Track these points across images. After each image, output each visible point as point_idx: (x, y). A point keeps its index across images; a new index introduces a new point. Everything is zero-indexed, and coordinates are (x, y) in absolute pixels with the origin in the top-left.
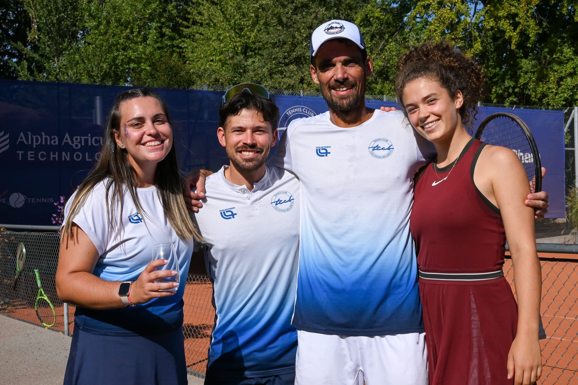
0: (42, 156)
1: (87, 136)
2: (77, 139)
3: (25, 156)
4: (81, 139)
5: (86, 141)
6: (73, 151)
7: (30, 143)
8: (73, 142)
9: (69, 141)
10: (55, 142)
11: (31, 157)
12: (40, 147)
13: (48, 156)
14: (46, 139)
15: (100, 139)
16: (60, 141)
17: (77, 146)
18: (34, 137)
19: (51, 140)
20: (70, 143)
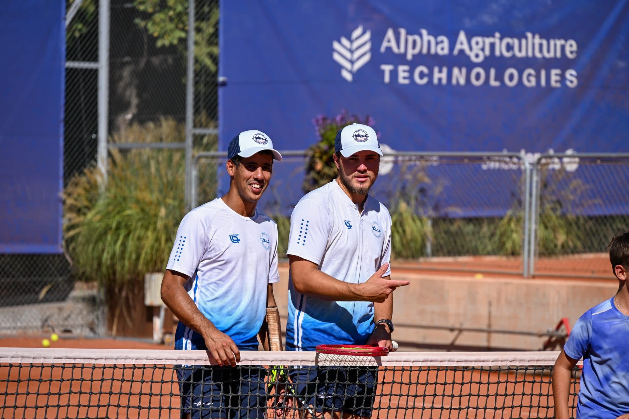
0: (422, 75)
1: (493, 36)
2: (477, 43)
3: (394, 74)
4: (484, 42)
5: (492, 46)
6: (470, 66)
7: (402, 50)
8: (471, 49)
9: (466, 47)
10: (443, 49)
11: (405, 78)
12: (419, 59)
13: (430, 75)
14: (429, 42)
15: (514, 43)
16: (452, 46)
17: (477, 56)
18: (411, 38)
19: (437, 43)
20: (467, 51)
